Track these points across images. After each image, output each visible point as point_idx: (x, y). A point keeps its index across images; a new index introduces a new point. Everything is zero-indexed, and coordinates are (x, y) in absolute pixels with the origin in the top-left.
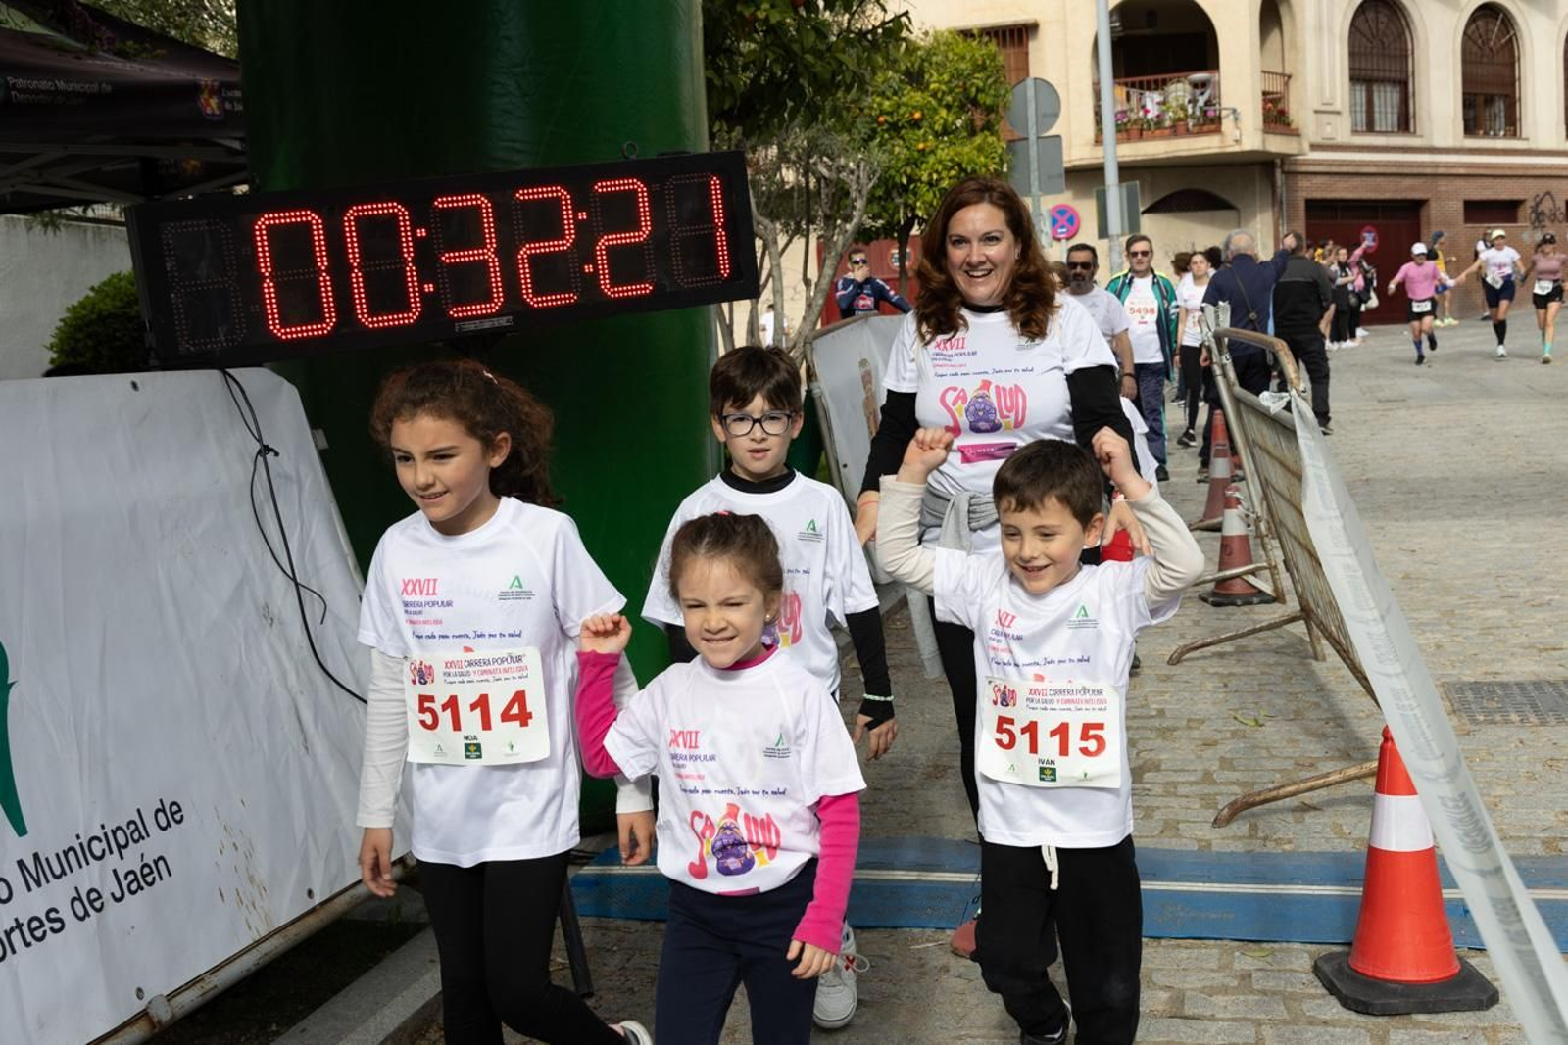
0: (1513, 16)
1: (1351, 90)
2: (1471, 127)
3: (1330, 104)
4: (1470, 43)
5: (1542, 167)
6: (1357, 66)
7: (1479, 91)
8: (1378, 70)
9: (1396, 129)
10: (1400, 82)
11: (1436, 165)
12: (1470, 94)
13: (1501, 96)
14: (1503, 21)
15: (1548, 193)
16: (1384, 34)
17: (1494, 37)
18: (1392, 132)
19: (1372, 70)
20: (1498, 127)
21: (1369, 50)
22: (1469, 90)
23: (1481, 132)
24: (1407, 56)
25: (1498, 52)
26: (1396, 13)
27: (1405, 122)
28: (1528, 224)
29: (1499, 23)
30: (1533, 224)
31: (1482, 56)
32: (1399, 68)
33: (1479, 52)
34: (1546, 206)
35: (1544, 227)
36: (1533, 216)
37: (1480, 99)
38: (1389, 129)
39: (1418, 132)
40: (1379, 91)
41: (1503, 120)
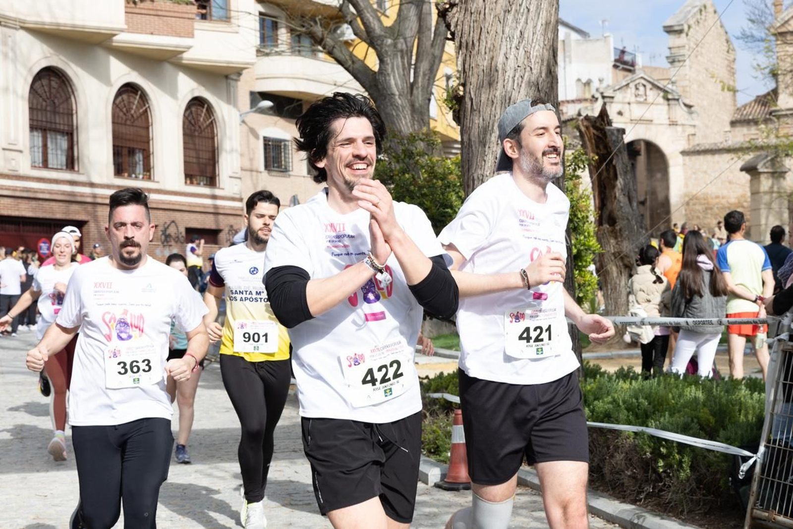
0: (147, 95)
1: (30, 135)
2: (119, 170)
3: (15, 145)
4: (118, 110)
5: (169, 203)
6: (35, 118)
7: (124, 145)
8: (51, 123)
9: (64, 168)
10: (67, 133)
11: (94, 196)
12: (118, 146)
13: (140, 149)
14: (141, 97)
15: (173, 222)
16: (56, 97)
17: (134, 107)
18: (61, 169)
19: (47, 122)
20: (138, 171)
21: (44, 108)
22: (117, 144)
23: (126, 175)
24: (72, 115)
25: (138, 118)
26: (63, 82)
27: (71, 163)
28: (160, 243)
29: (138, 97)
30: (163, 243)
31: (126, 120)
32: (66, 122)
33: (124, 117)
34: (172, 230)
35: (170, 246)
36: (163, 237)
37: (125, 151)
38: (59, 167)
39: (81, 171)
40: (52, 138)
41: (142, 167)
